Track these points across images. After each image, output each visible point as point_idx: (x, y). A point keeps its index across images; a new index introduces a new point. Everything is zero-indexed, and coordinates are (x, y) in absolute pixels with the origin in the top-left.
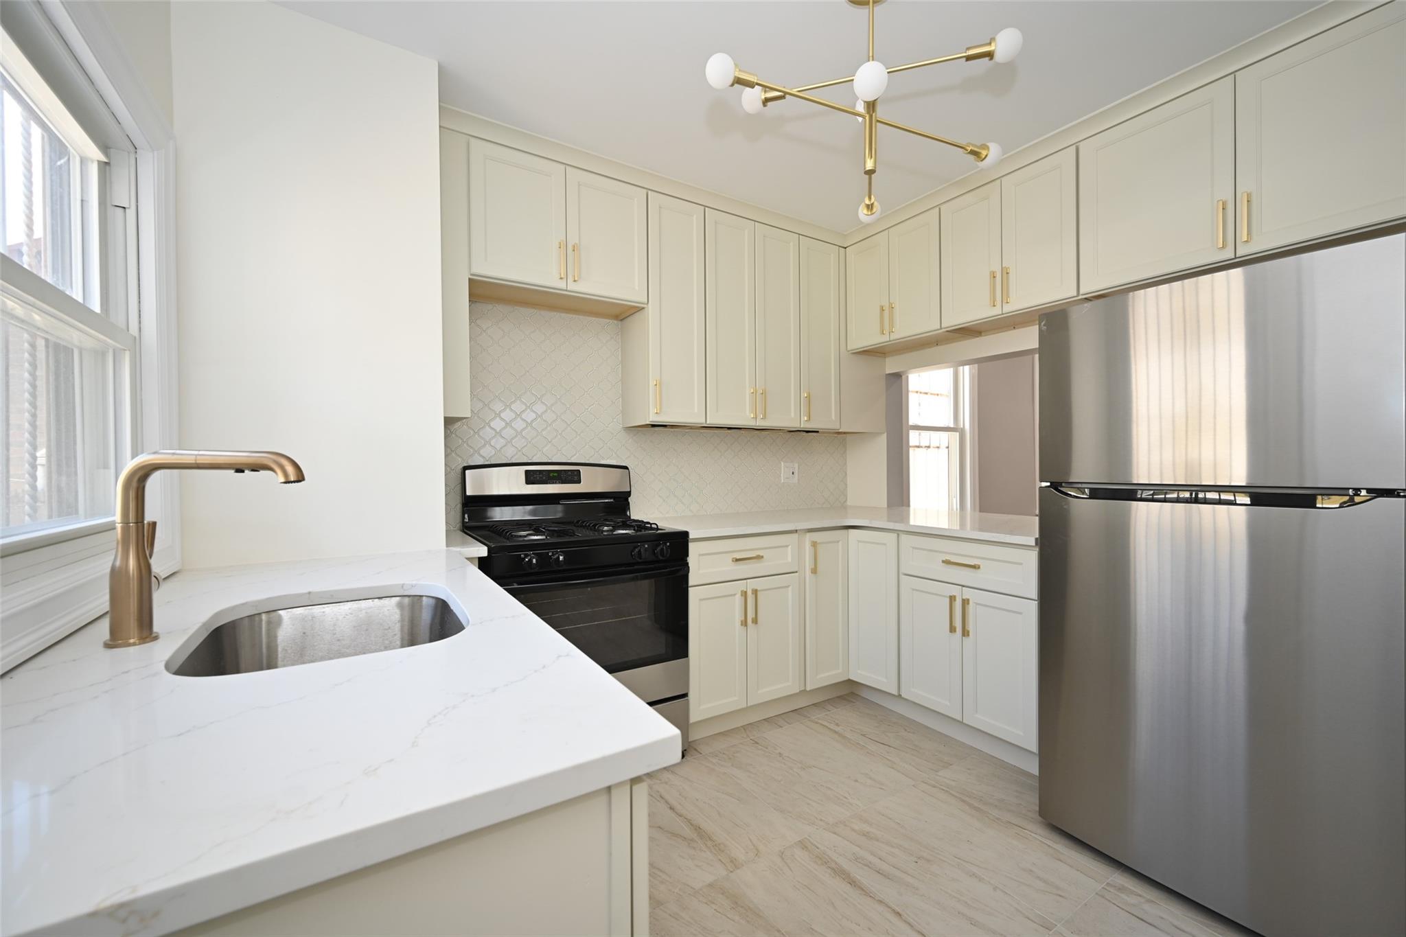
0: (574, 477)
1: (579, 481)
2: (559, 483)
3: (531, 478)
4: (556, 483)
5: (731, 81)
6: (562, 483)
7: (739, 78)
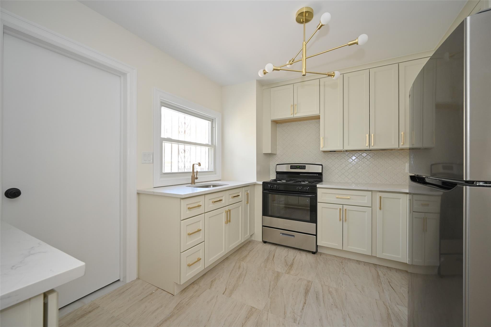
0: (304, 168)
1: (305, 169)
2: (299, 169)
3: (292, 167)
4: (298, 169)
5: (273, 70)
6: (300, 169)
7: (274, 69)
